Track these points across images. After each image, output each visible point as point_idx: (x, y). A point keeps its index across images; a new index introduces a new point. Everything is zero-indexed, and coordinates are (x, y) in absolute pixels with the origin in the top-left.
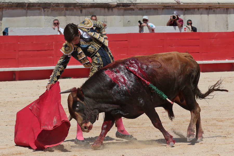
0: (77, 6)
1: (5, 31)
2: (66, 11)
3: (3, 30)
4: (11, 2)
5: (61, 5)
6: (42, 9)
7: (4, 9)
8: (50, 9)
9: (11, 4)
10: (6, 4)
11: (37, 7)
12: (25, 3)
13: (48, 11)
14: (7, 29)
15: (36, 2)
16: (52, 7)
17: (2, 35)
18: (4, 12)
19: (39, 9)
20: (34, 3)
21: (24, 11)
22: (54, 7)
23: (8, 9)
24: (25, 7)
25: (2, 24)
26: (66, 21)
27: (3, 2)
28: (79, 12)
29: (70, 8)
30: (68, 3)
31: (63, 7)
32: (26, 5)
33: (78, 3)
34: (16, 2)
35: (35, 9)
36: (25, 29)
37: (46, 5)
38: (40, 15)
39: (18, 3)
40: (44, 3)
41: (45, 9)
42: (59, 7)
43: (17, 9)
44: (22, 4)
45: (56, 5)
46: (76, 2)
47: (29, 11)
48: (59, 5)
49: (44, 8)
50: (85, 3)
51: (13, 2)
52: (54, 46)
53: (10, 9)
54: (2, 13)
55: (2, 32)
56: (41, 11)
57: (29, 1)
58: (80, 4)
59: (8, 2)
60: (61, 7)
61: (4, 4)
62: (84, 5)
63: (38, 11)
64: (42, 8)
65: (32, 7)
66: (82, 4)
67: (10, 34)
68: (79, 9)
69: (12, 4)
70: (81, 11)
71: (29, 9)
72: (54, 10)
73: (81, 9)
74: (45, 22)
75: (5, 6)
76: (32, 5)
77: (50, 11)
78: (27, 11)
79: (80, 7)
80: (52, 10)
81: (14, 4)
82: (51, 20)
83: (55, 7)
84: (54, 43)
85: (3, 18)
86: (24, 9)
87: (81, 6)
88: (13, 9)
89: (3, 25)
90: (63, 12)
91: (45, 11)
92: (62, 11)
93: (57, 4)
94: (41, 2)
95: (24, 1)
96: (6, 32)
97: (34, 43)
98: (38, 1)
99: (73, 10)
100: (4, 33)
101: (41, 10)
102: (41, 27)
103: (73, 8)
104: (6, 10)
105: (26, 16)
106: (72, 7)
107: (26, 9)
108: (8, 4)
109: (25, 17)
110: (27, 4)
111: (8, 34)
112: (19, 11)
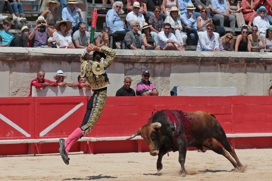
0: (261, 61)
1: (172, 91)
2: (247, 67)
3: (171, 90)
4: (181, 56)
5: (241, 60)
6: (219, 65)
7: (172, 65)
8: (228, 65)
9: (180, 58)
10: (175, 57)
11: (212, 62)
12: (198, 57)
13: (225, 67)
14: (175, 88)
15: (210, 57)
16: (231, 62)
17: (169, 95)
18: (172, 68)
19: (215, 65)
20: (209, 57)
21: (197, 67)
22: (232, 62)
23: (177, 64)
24: (198, 62)
25: (169, 82)
26: (247, 79)
27: (171, 55)
28: (263, 68)
29: (252, 63)
30: (250, 58)
31: (243, 62)
32: (199, 60)
33: (262, 58)
34: (187, 56)
35: (210, 65)
36: (197, 88)
37: (223, 59)
38: (216, 71)
39: (189, 57)
40: (221, 57)
41: (222, 65)
42: (239, 62)
43: (188, 64)
44: (195, 58)
45: (235, 60)
46: (259, 57)
47: (202, 67)
48: (239, 60)
49: (220, 64)
50: (270, 58)
51: (183, 56)
52: (232, 109)
53: (180, 64)
54: (170, 69)
55: (169, 92)
56: (217, 68)
57: (203, 55)
58: (265, 59)
59: (178, 56)
60: (241, 62)
61: (173, 58)
62: (269, 61)
63: (213, 67)
64: (219, 63)
65: (206, 62)
66: (267, 59)
67: (179, 94)
68: (263, 65)
69: (182, 58)
70: (266, 68)
71: (203, 64)
72: (233, 66)
73: (265, 65)
74: (221, 80)
75: (174, 61)
76: (206, 60)
77: (228, 67)
78: (200, 66)
79: (265, 63)
80: (230, 66)
81: (185, 58)
82: (229, 78)
83: (234, 62)
84: (232, 105)
85: (171, 74)
86: (197, 65)
87: (266, 61)
88: (184, 64)
89: (171, 83)
90: (244, 68)
91: (221, 67)
92: (242, 67)
93: (237, 59)
94: (217, 56)
95: (197, 55)
96: (174, 91)
97: (208, 105)
98: (214, 56)
99: (256, 66)
100: (172, 93)
101: (216, 66)
102: (217, 86)
103: (256, 63)
104: (175, 65)
105: (199, 72)
106: (254, 62)
107: (198, 64)
108: (177, 57)
109: (197, 73)
110: (200, 58)
111: (176, 94)
112: (190, 66)
